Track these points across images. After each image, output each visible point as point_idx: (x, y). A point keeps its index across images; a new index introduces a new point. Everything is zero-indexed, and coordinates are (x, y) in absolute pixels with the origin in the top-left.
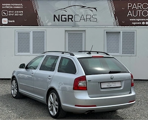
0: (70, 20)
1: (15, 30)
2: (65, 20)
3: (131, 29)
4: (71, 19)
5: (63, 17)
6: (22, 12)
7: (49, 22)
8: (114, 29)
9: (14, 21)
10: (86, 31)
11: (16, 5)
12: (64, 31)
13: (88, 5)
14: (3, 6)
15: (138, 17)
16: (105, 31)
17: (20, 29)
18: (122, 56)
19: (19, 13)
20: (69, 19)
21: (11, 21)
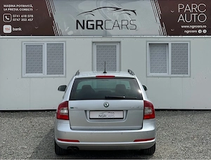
0: (99, 27)
1: (22, 42)
2: (91, 27)
3: (184, 39)
4: (101, 26)
5: (89, 23)
6: (32, 16)
7: (69, 30)
8: (160, 39)
9: (20, 29)
10: (122, 43)
11: (23, 6)
12: (91, 43)
13: (124, 6)
14: (5, 8)
15: (192, 23)
16: (148, 43)
17: (29, 40)
18: (170, 77)
19: (27, 18)
20: (97, 25)
21: (16, 29)
